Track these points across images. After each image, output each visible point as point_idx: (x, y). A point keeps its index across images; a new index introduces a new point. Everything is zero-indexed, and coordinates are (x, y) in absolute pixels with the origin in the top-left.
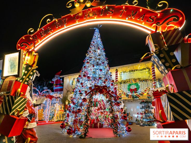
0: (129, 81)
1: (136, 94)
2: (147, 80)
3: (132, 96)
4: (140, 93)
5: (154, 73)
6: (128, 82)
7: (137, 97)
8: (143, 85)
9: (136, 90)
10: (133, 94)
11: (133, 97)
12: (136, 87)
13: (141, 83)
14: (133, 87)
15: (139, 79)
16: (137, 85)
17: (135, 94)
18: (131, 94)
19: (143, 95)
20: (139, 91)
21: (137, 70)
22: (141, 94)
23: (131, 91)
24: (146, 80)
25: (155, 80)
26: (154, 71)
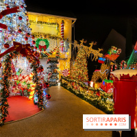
1: (45, 52)
2: (57, 37)
4: (50, 51)
5: (63, 31)
6: (36, 36)
7: (46, 55)
9: (45, 47)
11: (42, 56)
14: (42, 44)
16: (47, 42)
19: (52, 54)
26: (63, 28)
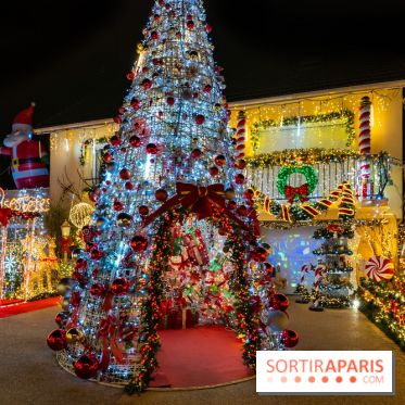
0: (284, 160)
1: (306, 204)
2: (343, 156)
3: (291, 212)
4: (318, 201)
5: (367, 132)
6: (279, 161)
7: (308, 215)
8: (327, 172)
9: (304, 192)
10: (294, 205)
11: (296, 217)
12: (304, 181)
13: (322, 166)
14: (296, 181)
15: (317, 151)
16: (311, 174)
17: (301, 206)
18: (288, 206)
19: (326, 208)
20: (314, 194)
21: (309, 118)
22: (322, 207)
23: (290, 192)
24: (339, 158)
25: (368, 158)
26: (366, 123)
